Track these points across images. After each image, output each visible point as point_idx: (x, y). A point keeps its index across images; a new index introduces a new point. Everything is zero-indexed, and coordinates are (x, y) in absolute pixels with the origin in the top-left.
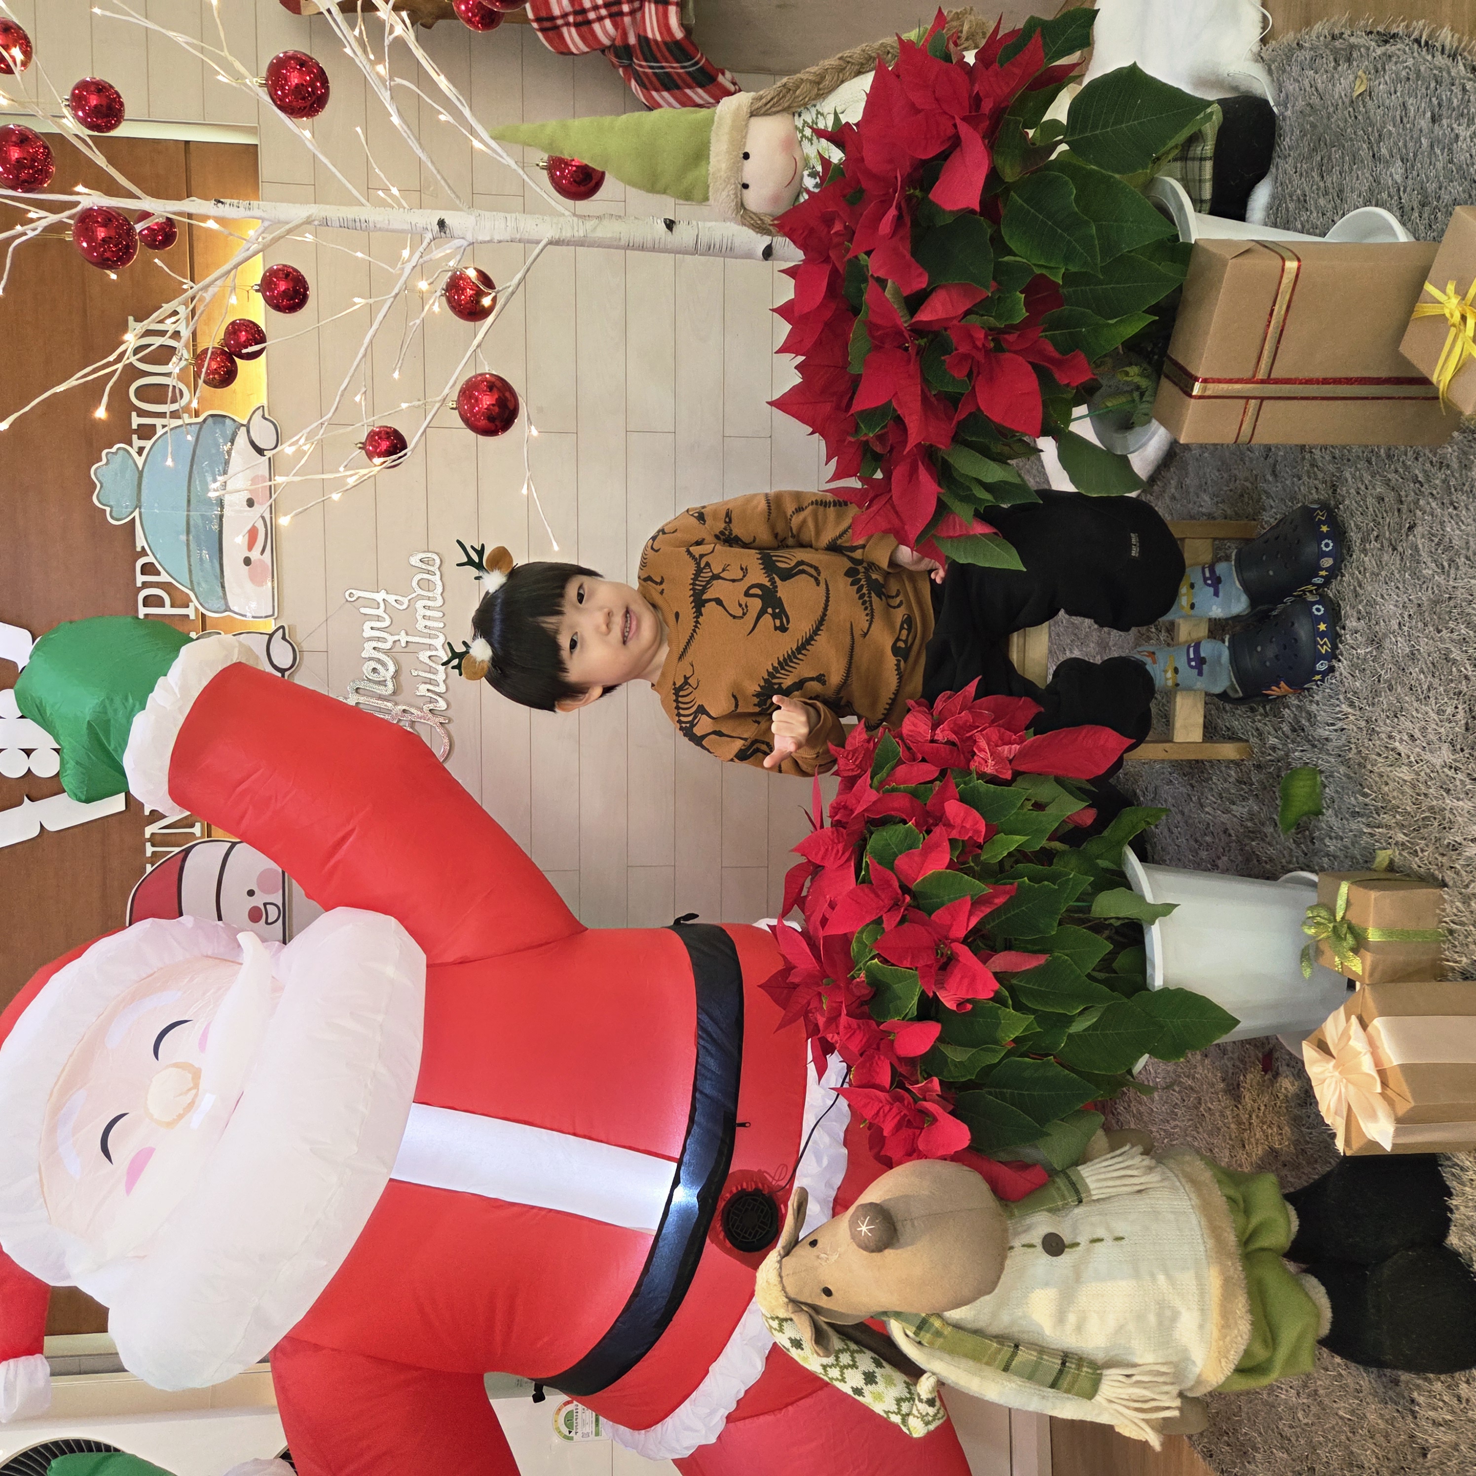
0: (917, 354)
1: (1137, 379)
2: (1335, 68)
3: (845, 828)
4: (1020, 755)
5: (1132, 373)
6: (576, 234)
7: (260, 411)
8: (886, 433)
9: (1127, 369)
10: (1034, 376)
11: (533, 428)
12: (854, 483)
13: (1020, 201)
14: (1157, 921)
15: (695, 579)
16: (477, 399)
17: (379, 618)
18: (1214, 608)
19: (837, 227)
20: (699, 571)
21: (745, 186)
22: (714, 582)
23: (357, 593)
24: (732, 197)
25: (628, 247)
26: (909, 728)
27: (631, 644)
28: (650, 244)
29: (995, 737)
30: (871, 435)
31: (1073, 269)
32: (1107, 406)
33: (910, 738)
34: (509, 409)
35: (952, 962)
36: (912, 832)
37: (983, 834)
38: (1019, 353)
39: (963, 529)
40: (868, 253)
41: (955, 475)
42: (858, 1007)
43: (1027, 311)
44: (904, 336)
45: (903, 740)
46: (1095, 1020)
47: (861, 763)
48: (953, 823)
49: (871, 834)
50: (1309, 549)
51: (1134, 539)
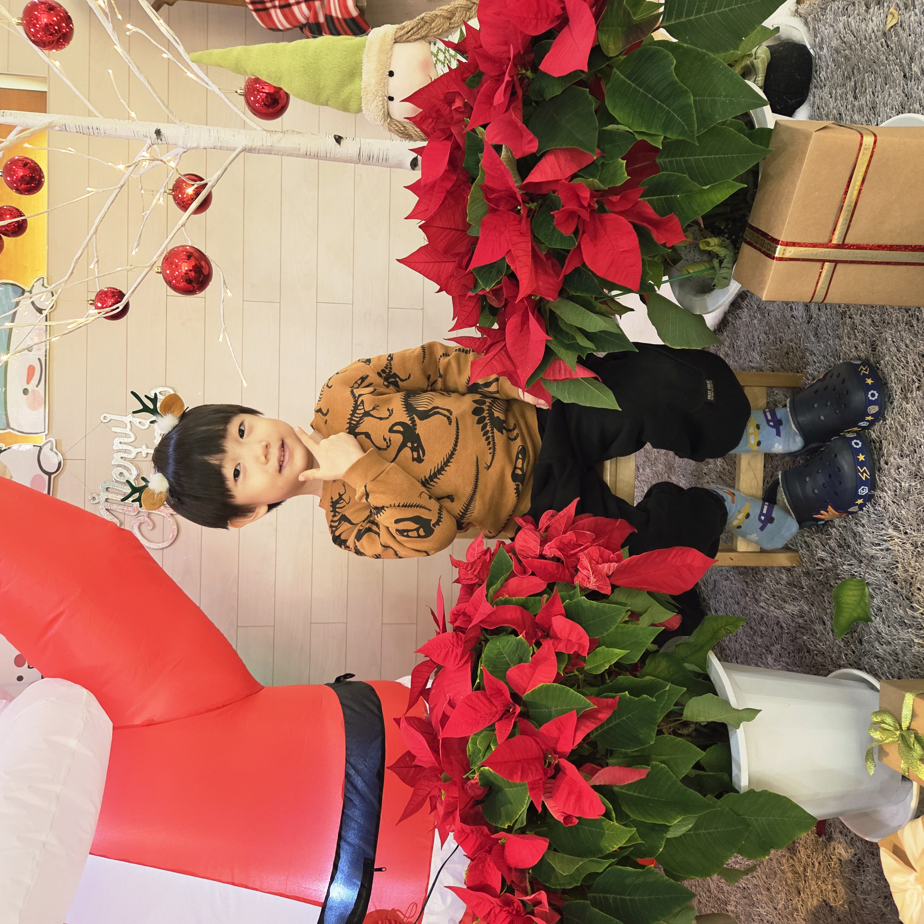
0: (528, 217)
1: (716, 249)
2: (867, 11)
3: (463, 633)
4: (617, 572)
5: (712, 244)
6: (265, 144)
7: (41, 281)
8: (502, 287)
9: (708, 240)
10: (636, 234)
11: (228, 291)
12: (473, 332)
13: (622, 77)
14: (741, 725)
15: (352, 415)
16: (177, 266)
17: (126, 435)
18: (776, 445)
19: (458, 103)
20: (356, 408)
21: (391, 99)
22: (366, 418)
23: (110, 417)
24: (381, 107)
25: (306, 155)
26: (521, 543)
27: (287, 471)
28: (323, 154)
29: (596, 555)
30: (488, 290)
31: (673, 136)
32: (689, 273)
33: (522, 553)
34: (203, 274)
35: (560, 773)
36: (523, 644)
37: (588, 648)
38: (621, 213)
39: (568, 373)
40: (484, 126)
41: (561, 325)
42: (472, 808)
43: (628, 175)
44: (516, 199)
45: (515, 554)
46: (690, 826)
47: (479, 572)
48: (559, 636)
49: (487, 641)
50: (857, 398)
51: (709, 385)
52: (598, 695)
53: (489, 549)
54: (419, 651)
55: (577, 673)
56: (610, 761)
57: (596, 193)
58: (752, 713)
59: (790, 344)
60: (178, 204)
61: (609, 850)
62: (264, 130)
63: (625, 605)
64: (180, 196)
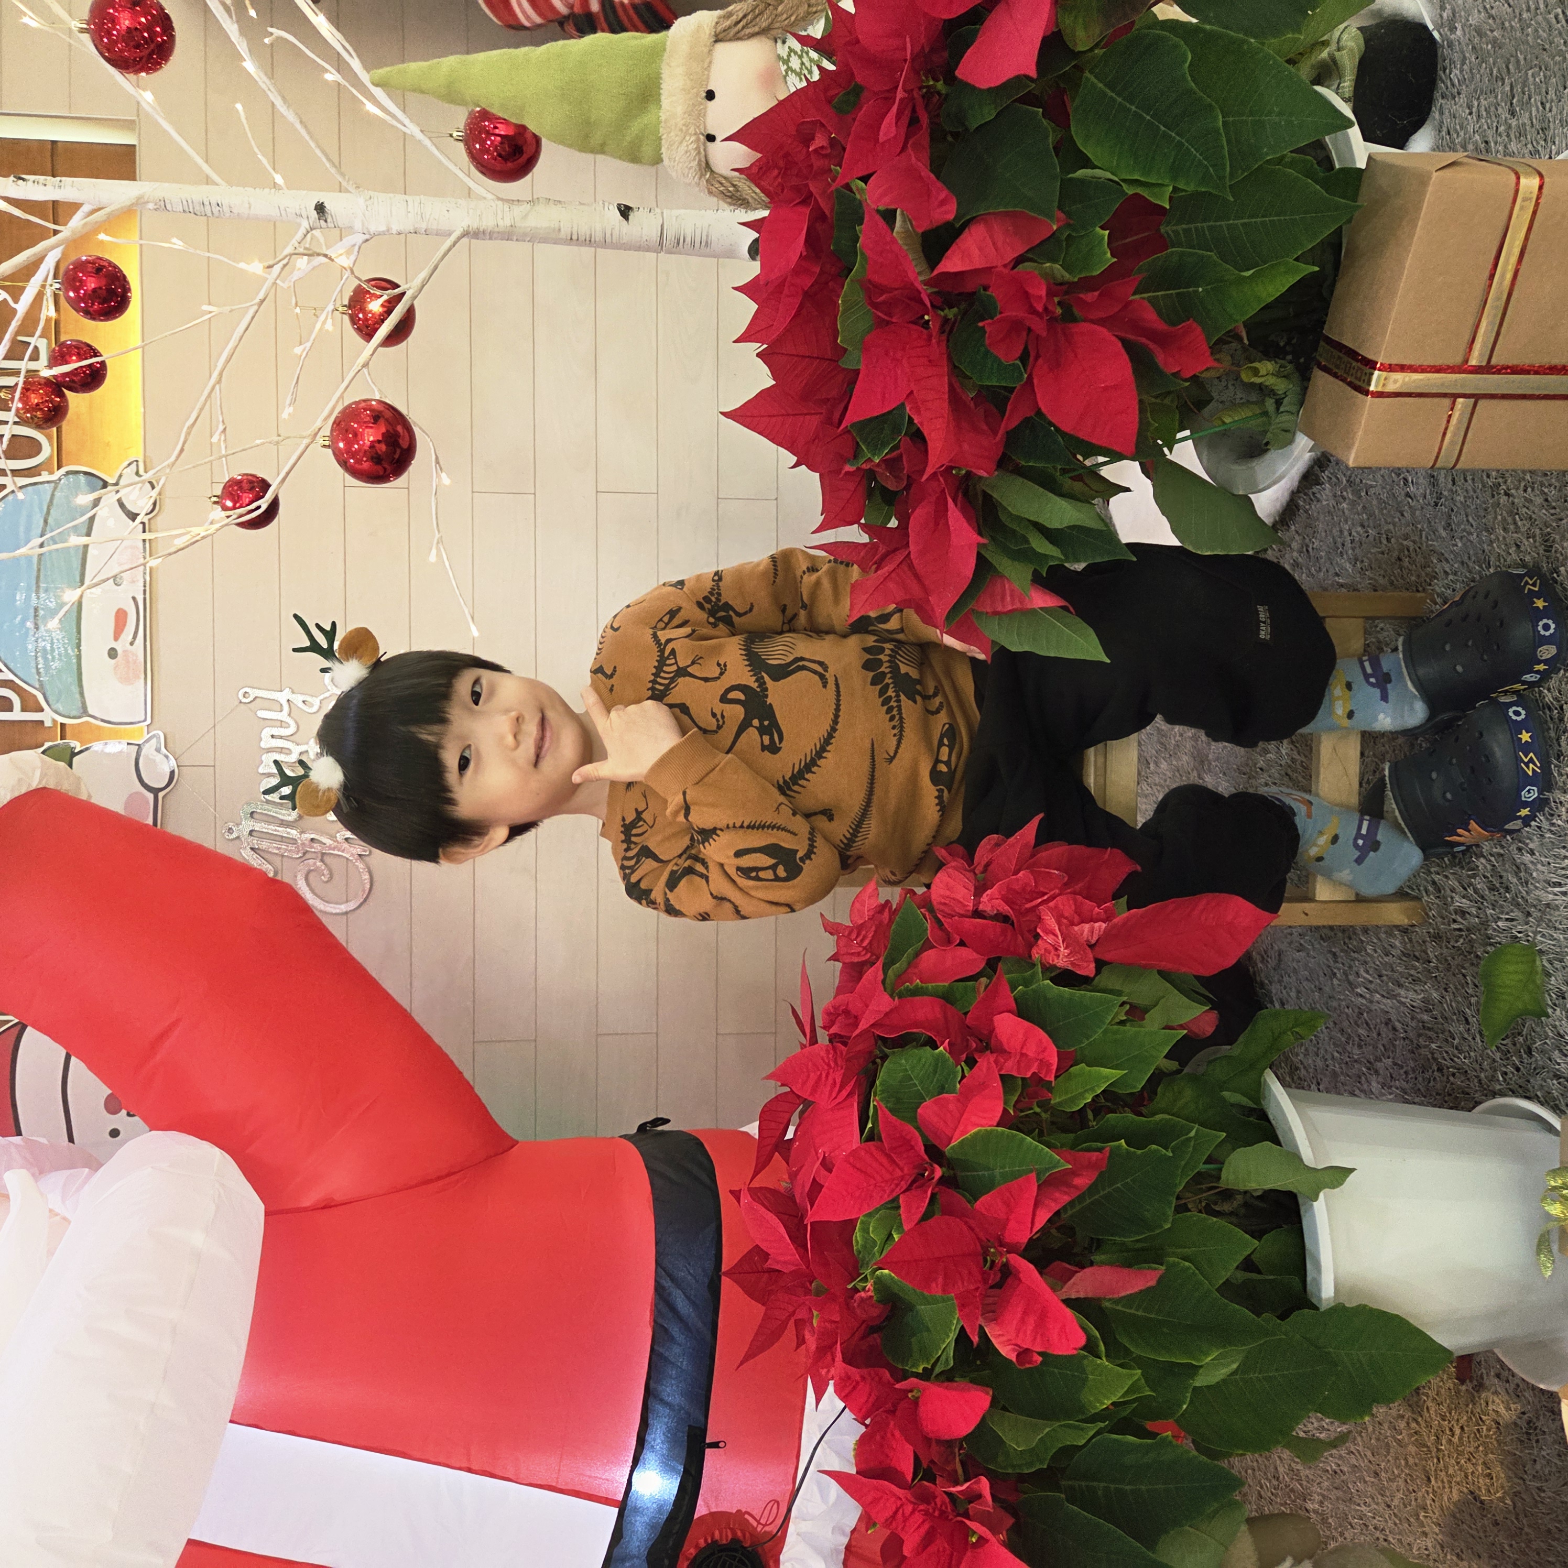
0: (942, 332)
1: (1270, 381)
3: (845, 1044)
4: (1105, 937)
5: (1263, 372)
6: (501, 223)
7: (134, 466)
8: (901, 456)
9: (1256, 365)
10: (1126, 356)
11: (444, 475)
12: (853, 534)
13: (1100, 85)
14: (1321, 1195)
15: (656, 675)
16: (355, 435)
17: (282, 724)
18: (1381, 716)
19: (820, 141)
20: (662, 662)
21: (711, 138)
22: (681, 680)
23: (254, 693)
24: (694, 153)
25: (572, 240)
26: (941, 892)
27: (547, 764)
28: (599, 237)
29: (1068, 911)
30: (877, 460)
31: (1189, 186)
32: (1224, 423)
33: (942, 907)
34: (399, 446)
35: (1009, 1280)
36: (945, 1061)
37: (1055, 1067)
38: (1101, 322)
39: (1017, 601)
40: (865, 179)
41: (1003, 518)
42: (863, 1338)
43: (1113, 255)
44: (922, 302)
45: (932, 911)
46: (1235, 1366)
47: (870, 943)
48: (1006, 1047)
49: (884, 1058)
50: (1519, 632)
51: (1263, 613)
52: (1074, 1146)
53: (887, 902)
54: (771, 1077)
55: (1038, 1110)
56: (1097, 1258)
57: (1057, 288)
58: (1339, 1175)
59: (1405, 543)
60: (359, 330)
61: (1096, 1408)
62: (499, 199)
63: (1119, 993)
64: (361, 316)
